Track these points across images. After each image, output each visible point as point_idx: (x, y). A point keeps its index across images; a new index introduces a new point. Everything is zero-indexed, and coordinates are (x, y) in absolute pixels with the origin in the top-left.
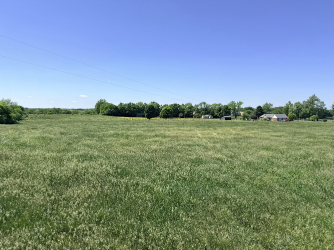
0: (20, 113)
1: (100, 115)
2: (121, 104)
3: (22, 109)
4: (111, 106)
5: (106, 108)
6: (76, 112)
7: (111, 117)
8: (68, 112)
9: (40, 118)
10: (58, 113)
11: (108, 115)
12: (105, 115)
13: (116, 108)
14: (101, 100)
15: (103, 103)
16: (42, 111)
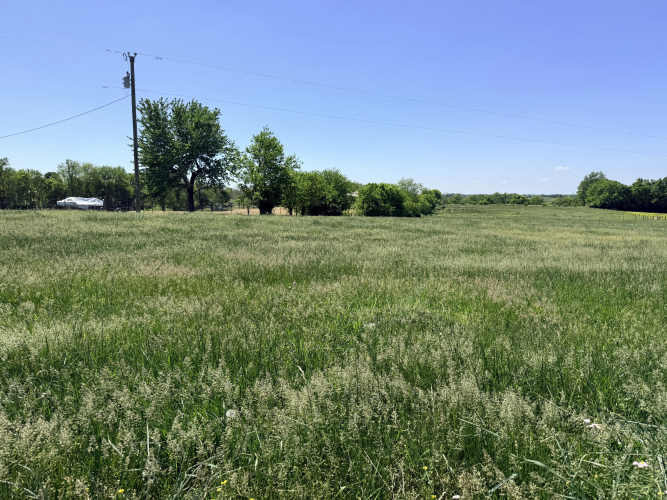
0: (431, 202)
1: (586, 207)
2: (640, 181)
3: (438, 195)
4: (614, 187)
5: (601, 192)
6: (538, 201)
7: (610, 211)
8: (522, 201)
9: (463, 211)
10: (504, 202)
11: (603, 206)
12: (596, 207)
13: (626, 190)
14: (593, 175)
15: (596, 180)
16: (474, 199)
